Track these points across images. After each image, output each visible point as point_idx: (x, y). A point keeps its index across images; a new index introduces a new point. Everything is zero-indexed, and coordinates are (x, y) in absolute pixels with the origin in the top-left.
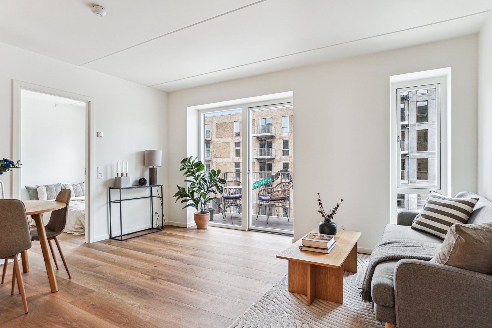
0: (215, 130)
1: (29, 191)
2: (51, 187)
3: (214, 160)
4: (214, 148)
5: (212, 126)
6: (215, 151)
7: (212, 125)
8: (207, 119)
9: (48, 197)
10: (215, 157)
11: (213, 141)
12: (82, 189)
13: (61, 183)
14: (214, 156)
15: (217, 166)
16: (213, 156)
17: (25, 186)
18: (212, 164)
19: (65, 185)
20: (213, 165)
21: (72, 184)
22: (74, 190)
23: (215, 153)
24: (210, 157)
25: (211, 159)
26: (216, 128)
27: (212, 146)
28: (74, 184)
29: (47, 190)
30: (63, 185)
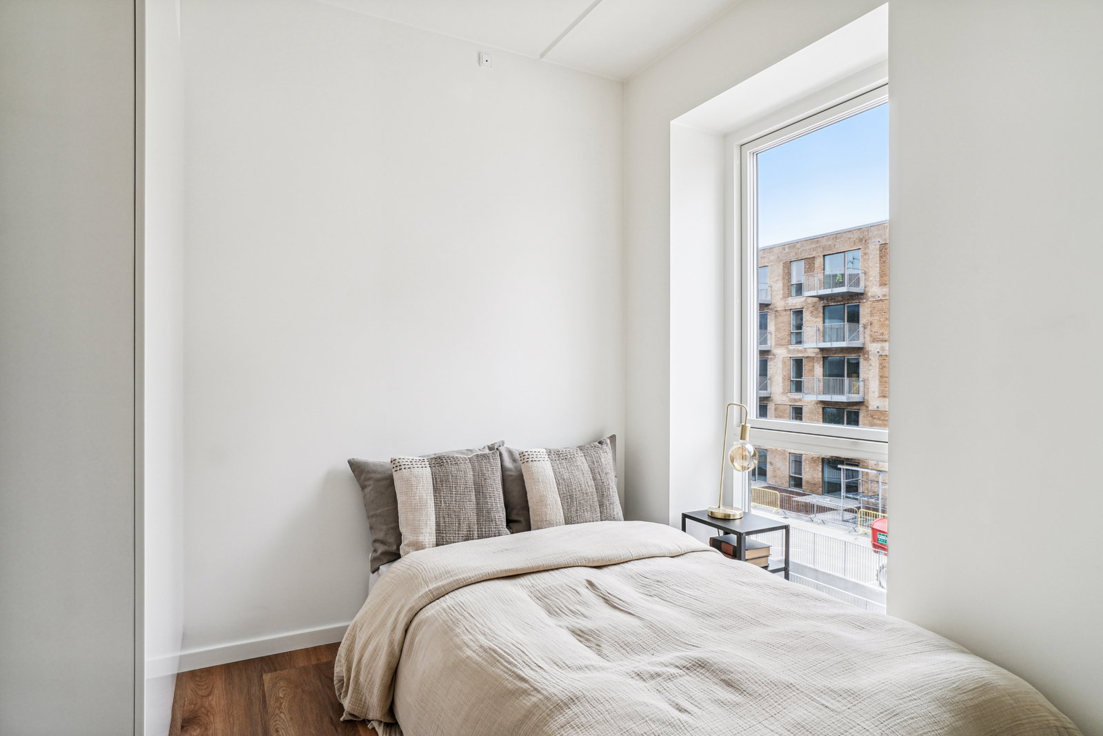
0: (878, 265)
1: (363, 487)
2: (454, 469)
3: (873, 348)
4: (872, 314)
5: (865, 254)
6: (875, 322)
7: (867, 251)
8: (852, 236)
9: (438, 524)
10: (874, 340)
11: (869, 294)
12: (594, 479)
13: (503, 443)
14: (871, 336)
15: (881, 364)
16: (868, 338)
17: (351, 457)
18: (867, 359)
19: (517, 456)
20: (871, 362)
21: (549, 452)
22: (558, 484)
23: (876, 328)
24: (861, 340)
25: (864, 344)
26: (881, 257)
27: (867, 311)
28: (558, 453)
29: (436, 490)
30: (511, 453)
